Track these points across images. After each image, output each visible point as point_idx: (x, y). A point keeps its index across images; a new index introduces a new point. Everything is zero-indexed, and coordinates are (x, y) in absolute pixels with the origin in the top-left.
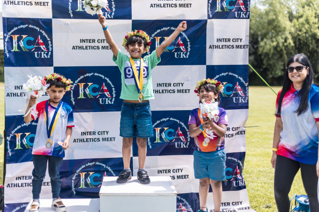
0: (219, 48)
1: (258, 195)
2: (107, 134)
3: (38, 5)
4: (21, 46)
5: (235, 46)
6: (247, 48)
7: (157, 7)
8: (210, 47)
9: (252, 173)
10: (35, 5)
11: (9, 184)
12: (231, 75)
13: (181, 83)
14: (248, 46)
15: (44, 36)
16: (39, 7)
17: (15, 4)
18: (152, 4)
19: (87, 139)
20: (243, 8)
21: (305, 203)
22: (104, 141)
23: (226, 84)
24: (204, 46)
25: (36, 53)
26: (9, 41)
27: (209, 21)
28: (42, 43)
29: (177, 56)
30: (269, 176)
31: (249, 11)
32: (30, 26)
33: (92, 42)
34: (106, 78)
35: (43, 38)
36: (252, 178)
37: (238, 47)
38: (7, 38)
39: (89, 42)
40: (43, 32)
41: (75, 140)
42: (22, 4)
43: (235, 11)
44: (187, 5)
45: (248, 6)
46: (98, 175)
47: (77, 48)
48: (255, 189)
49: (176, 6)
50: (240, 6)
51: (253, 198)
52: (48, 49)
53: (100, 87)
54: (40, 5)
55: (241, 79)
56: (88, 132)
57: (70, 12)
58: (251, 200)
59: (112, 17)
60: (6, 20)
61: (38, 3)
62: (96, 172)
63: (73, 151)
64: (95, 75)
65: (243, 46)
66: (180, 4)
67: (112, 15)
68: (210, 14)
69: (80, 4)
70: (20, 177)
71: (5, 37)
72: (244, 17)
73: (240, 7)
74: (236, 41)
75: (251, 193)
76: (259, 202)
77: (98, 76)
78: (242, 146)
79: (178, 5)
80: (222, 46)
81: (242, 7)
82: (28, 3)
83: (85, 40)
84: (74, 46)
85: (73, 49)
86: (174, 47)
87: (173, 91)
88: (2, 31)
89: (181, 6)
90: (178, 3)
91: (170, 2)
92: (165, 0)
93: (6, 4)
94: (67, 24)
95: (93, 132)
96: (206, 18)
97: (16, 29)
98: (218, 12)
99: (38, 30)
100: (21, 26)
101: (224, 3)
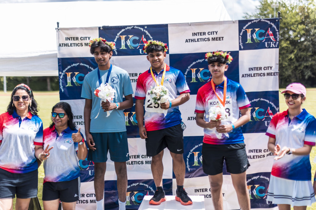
0: (251, 76)
4: (74, 81)
5: (266, 74)
6: (277, 75)
7: (191, 42)
8: (243, 76)
10: (85, 46)
12: (262, 101)
14: (278, 74)
16: (88, 47)
17: (68, 46)
18: (187, 40)
19: (132, 162)
20: (273, 39)
22: (147, 164)
23: (258, 109)
24: (238, 75)
27: (240, 52)
32: (82, 64)
33: (134, 75)
37: (268, 74)
38: (62, 75)
39: (132, 76)
40: (92, 69)
42: (74, 46)
43: (265, 41)
44: (219, 39)
45: (277, 36)
46: (141, 194)
49: (209, 40)
50: (269, 36)
55: (272, 104)
56: (133, 156)
57: (115, 50)
60: (61, 60)
61: (87, 44)
62: (139, 191)
65: (273, 74)
66: (212, 38)
68: (242, 46)
69: (123, 42)
71: (60, 75)
72: (274, 46)
73: (270, 38)
74: (267, 69)
80: (254, 74)
81: (272, 37)
82: (79, 45)
86: (210, 77)
88: (58, 69)
89: (213, 39)
90: (211, 37)
91: (203, 37)
92: (198, 35)
93: (61, 46)
94: (113, 61)
95: (137, 156)
96: (238, 49)
97: (69, 68)
98: (248, 43)
99: (87, 67)
100: (74, 65)
101: (254, 35)
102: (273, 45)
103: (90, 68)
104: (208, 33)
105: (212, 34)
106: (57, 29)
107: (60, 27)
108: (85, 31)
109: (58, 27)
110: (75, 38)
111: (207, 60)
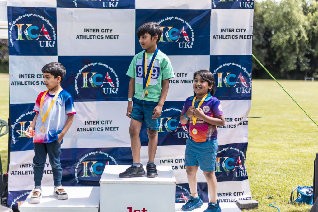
0: (223, 38)
1: (261, 186)
2: (111, 124)
4: (26, 35)
5: (238, 37)
6: (251, 38)
8: (214, 37)
9: (257, 165)
11: (13, 172)
13: (185, 74)
14: (252, 36)
15: (49, 25)
19: (90, 128)
21: (307, 195)
22: (107, 130)
24: (208, 36)
27: (213, 11)
28: (46, 32)
29: (181, 46)
30: (274, 168)
31: (253, 1)
32: (35, 15)
33: (96, 31)
34: (109, 68)
36: (257, 170)
37: (241, 37)
39: (93, 32)
40: (48, 21)
41: (78, 129)
43: (239, 1)
46: (101, 164)
47: (81, 37)
48: (259, 181)
51: (255, 189)
52: (52, 38)
53: (104, 77)
56: (91, 122)
57: (75, 1)
58: (254, 191)
60: (11, 9)
62: (99, 161)
63: (76, 140)
64: (99, 64)
65: (246, 36)
67: (116, 4)
68: (214, 4)
70: (24, 165)
74: (240, 32)
75: (254, 184)
76: (261, 193)
77: (102, 66)
78: (245, 136)
80: (226, 36)
83: (89, 29)
84: (78, 36)
85: (77, 38)
86: (178, 37)
87: (176, 81)
88: (7, 20)
94: (71, 13)
95: (97, 121)
96: (210, 8)
97: (20, 18)
98: (222, 2)
99: (42, 19)
100: (26, 15)
102: (248, 5)
103: (45, 20)
111: (176, 18)
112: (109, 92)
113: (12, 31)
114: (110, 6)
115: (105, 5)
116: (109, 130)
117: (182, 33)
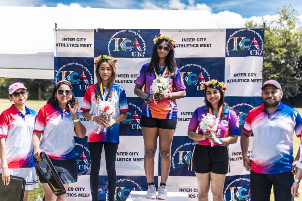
0: (236, 82)
2: (137, 155)
3: (83, 47)
4: (69, 79)
5: (250, 80)
6: (261, 82)
7: (181, 47)
8: (228, 81)
10: (81, 47)
12: (246, 106)
15: (87, 71)
16: (84, 48)
17: (65, 46)
19: (120, 158)
22: (134, 161)
23: (242, 113)
24: (223, 80)
25: (80, 86)
26: (59, 75)
27: (226, 58)
28: (85, 77)
29: (199, 89)
31: (262, 49)
32: (76, 64)
33: (126, 76)
34: (137, 107)
35: (86, 73)
37: (252, 81)
38: (58, 73)
39: (124, 77)
40: (86, 69)
42: (70, 46)
43: (250, 50)
44: (207, 45)
49: (197, 46)
52: (90, 82)
53: (132, 115)
54: (85, 47)
56: (121, 153)
57: (109, 51)
59: (143, 56)
60: (57, 59)
61: (83, 44)
62: (126, 187)
64: (128, 104)
65: (257, 80)
67: (144, 54)
68: (228, 53)
69: (117, 45)
71: (55, 73)
74: (251, 76)
77: (131, 105)
79: (199, 45)
80: (238, 79)
81: (257, 46)
82: (75, 45)
83: (120, 75)
86: (197, 81)
89: (202, 45)
90: (199, 43)
91: (192, 43)
92: (188, 41)
93: (58, 46)
95: (126, 153)
96: (224, 56)
97: (65, 66)
98: (234, 51)
100: (69, 64)
101: (240, 43)
103: (85, 67)
104: (197, 39)
105: (200, 41)
106: (55, 29)
107: (58, 27)
108: (82, 33)
109: (56, 27)
110: (72, 39)
111: (195, 65)
112: (136, 127)
113: (58, 77)
114: (138, 56)
115: (134, 55)
116: (136, 161)
117: (200, 77)
